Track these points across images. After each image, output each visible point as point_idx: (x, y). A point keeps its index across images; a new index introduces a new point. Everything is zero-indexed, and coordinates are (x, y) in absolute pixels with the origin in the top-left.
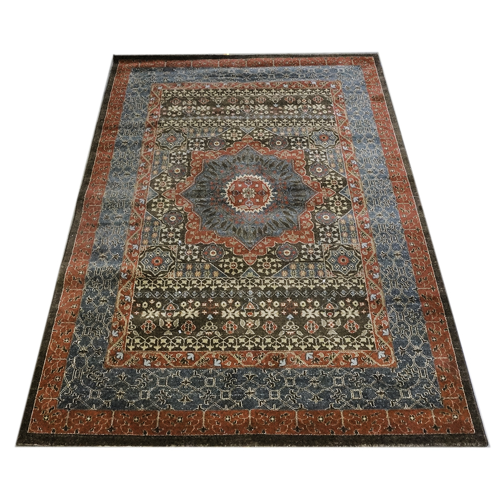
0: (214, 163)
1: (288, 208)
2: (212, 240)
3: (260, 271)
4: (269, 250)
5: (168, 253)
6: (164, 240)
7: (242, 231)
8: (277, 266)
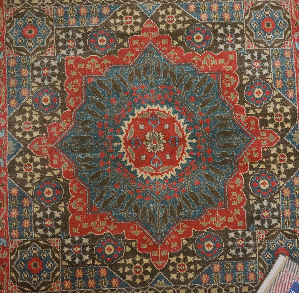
0: (101, 84)
1: (212, 168)
2: (106, 228)
3: (174, 276)
4: (185, 242)
5: (48, 252)
6: (41, 231)
7: (148, 213)
8: (196, 268)
